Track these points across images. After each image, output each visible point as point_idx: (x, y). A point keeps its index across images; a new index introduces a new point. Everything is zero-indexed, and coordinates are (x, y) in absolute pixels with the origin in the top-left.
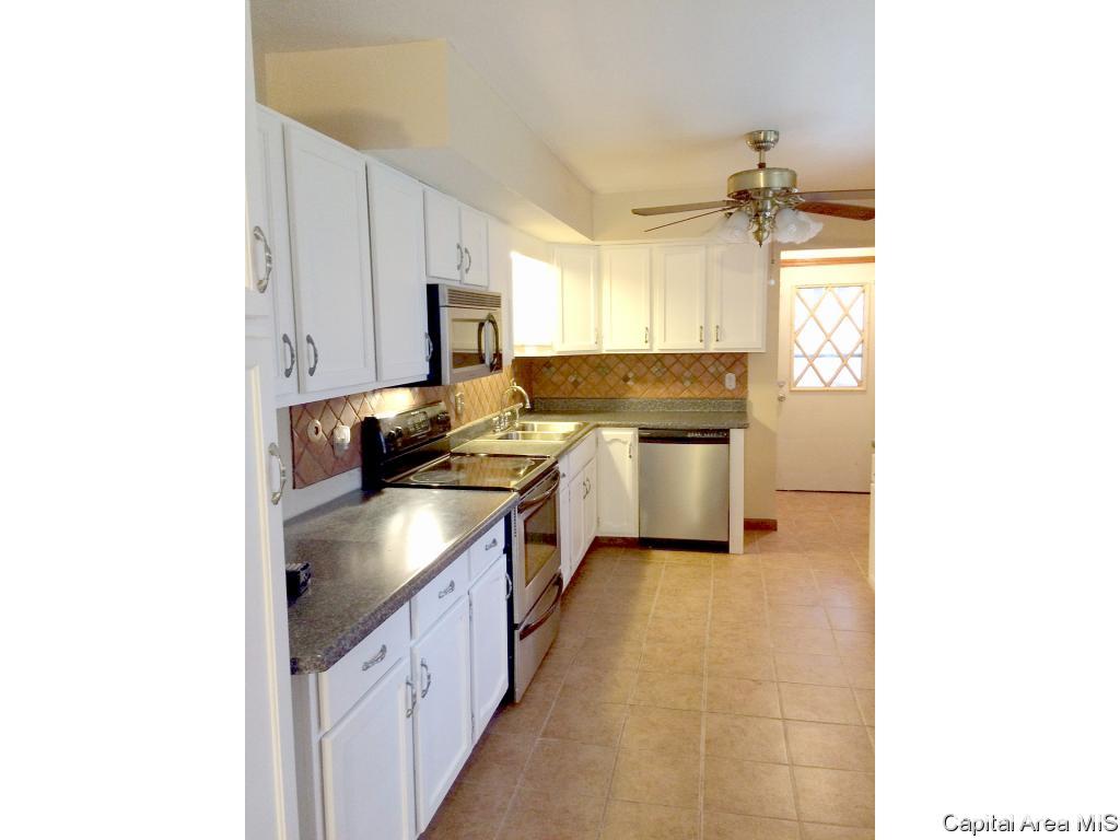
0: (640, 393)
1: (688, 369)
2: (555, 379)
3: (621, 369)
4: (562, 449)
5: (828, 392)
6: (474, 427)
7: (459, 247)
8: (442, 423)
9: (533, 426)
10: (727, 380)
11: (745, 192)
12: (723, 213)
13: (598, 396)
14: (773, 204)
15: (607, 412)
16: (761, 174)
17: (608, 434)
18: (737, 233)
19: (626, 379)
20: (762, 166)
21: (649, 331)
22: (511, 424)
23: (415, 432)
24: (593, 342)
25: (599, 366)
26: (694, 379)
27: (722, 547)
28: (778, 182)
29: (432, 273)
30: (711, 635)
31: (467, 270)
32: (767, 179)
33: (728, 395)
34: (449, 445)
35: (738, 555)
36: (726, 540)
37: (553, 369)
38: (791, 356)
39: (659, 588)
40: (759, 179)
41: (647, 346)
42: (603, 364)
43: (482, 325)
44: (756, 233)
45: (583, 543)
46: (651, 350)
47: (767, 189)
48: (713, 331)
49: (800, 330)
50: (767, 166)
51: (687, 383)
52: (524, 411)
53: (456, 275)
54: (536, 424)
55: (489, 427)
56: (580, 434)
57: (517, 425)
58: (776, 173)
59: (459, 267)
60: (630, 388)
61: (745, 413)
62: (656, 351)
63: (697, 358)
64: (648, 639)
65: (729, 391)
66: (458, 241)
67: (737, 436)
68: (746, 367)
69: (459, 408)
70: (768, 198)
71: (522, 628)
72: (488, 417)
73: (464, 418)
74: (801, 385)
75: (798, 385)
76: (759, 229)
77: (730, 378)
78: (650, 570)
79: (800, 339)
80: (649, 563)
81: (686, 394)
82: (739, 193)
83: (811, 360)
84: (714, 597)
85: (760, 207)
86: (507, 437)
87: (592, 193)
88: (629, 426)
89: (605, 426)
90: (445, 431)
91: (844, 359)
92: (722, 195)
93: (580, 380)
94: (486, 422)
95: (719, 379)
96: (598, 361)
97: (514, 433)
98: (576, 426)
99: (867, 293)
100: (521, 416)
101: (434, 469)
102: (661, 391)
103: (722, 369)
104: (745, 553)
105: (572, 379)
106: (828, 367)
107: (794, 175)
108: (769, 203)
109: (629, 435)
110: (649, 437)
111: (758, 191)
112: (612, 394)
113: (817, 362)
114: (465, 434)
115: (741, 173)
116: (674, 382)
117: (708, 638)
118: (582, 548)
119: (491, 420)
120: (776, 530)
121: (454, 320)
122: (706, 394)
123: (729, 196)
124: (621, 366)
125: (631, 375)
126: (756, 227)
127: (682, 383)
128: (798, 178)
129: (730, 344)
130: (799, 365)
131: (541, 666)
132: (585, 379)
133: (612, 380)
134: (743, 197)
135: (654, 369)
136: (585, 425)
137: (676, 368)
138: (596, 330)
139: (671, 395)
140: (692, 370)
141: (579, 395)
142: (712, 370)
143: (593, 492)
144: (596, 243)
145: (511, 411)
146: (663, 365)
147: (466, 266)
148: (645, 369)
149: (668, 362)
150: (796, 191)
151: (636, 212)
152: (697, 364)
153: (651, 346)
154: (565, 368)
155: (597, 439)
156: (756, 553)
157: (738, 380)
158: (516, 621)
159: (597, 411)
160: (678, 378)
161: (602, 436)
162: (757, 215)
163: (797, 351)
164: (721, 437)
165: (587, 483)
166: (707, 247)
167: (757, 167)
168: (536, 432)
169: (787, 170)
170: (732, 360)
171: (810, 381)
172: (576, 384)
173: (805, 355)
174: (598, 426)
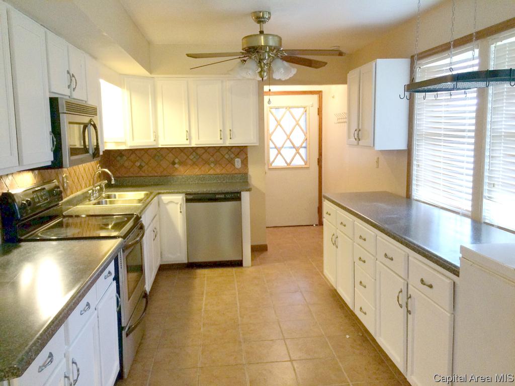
0: (183, 172)
1: (212, 156)
2: (126, 164)
3: (171, 157)
4: (141, 209)
5: (289, 168)
6: (75, 197)
7: (68, 72)
8: (56, 194)
9: (115, 196)
10: (236, 164)
11: (253, 47)
12: (239, 60)
13: (156, 175)
14: (269, 56)
15: (162, 184)
16: (262, 37)
17: (166, 198)
18: (250, 72)
19: (174, 163)
20: (262, 32)
21: (189, 133)
22: (100, 195)
23: (39, 202)
24: (152, 139)
25: (155, 155)
26: (216, 162)
27: (239, 264)
28: (272, 42)
29: (53, 90)
30: (241, 317)
31: (74, 89)
32: (266, 41)
33: (237, 171)
34: (62, 210)
35: (248, 267)
36: (241, 259)
37: (125, 158)
38: (269, 148)
39: (205, 293)
40: (261, 40)
41: (187, 142)
42: (158, 154)
43: (85, 126)
44: (260, 73)
45: (154, 268)
46: (190, 144)
47: (265, 46)
48: (228, 132)
49: (273, 133)
50: (265, 33)
51: (212, 165)
52: (109, 186)
53: (67, 92)
54: (117, 194)
55: (85, 197)
56: (149, 199)
57: (104, 195)
58: (270, 37)
59: (69, 87)
60: (176, 169)
61: (247, 182)
62: (193, 145)
63: (218, 149)
64: (204, 325)
65: (237, 169)
66: (67, 69)
67: (245, 196)
68: (247, 154)
69: (65, 185)
70: (266, 52)
71: (127, 329)
72: (85, 190)
73: (69, 192)
74: (275, 165)
75: (273, 165)
76: (261, 71)
77: (238, 162)
78: (197, 282)
79: (272, 138)
80: (196, 278)
81: (212, 172)
82: (250, 48)
83: (279, 150)
84: (239, 294)
85: (262, 57)
86: (99, 203)
87: (149, 43)
88: (180, 193)
89: (163, 193)
90: (59, 201)
91: (297, 150)
92: (240, 49)
93: (143, 164)
94: (83, 194)
95: (231, 162)
96: (155, 152)
97: (104, 200)
98: (145, 194)
99: (307, 112)
100: (106, 189)
101: (52, 227)
102: (197, 170)
103: (232, 156)
104: (252, 266)
105: (138, 164)
106: (288, 153)
107: (280, 39)
108: (267, 54)
109: (179, 198)
110: (192, 199)
111: (261, 47)
112: (165, 173)
113: (282, 151)
114: (72, 203)
115: (251, 36)
116: (204, 164)
117: (239, 318)
118: (154, 271)
119: (87, 192)
120: (267, 250)
121: (70, 123)
122: (223, 172)
123: (243, 49)
124: (171, 155)
125: (177, 161)
126: (260, 69)
127: (209, 165)
128: (283, 42)
129: (237, 141)
130: (273, 153)
131: (137, 352)
132: (147, 164)
133: (164, 164)
134: (252, 51)
135: (192, 157)
136: (151, 193)
137: (205, 156)
138: (154, 132)
139: (203, 173)
140: (215, 156)
141: (143, 175)
142: (227, 156)
143: (158, 235)
144: (153, 76)
145: (100, 186)
146: (197, 154)
147: (73, 86)
148: (186, 157)
149: (199, 152)
150: (282, 49)
151: (188, 55)
152: (218, 153)
153: (190, 142)
154: (133, 157)
155: (159, 202)
156: (258, 265)
157: (242, 162)
158: (123, 325)
159: (156, 184)
160: (207, 162)
161: (162, 200)
162: (259, 62)
163: (271, 145)
164: (236, 197)
165: (155, 230)
166: (222, 82)
167: (259, 33)
168: (117, 199)
169: (277, 36)
170: (239, 150)
171: (279, 163)
172: (140, 167)
173: (276, 147)
174: (159, 193)
